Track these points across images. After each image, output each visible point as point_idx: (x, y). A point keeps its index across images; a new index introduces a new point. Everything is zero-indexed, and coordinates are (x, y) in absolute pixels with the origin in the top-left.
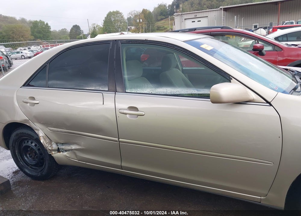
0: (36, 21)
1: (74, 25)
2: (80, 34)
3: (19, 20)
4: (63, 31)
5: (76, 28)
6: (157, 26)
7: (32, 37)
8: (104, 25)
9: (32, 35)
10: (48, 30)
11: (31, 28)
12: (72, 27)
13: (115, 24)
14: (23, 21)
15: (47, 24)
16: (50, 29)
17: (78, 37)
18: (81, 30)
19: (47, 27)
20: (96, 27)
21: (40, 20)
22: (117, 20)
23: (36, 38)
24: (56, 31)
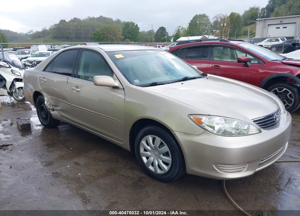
0: (128, 22)
1: (161, 27)
2: (165, 36)
3: (115, 21)
4: (150, 32)
5: (162, 30)
6: (244, 31)
7: (123, 37)
8: (188, 28)
9: (123, 35)
10: (137, 31)
11: (123, 28)
12: (159, 29)
13: (200, 27)
14: (118, 21)
15: (137, 25)
16: (139, 30)
17: (162, 39)
18: (166, 32)
19: (137, 28)
20: (182, 29)
21: (132, 22)
22: (202, 24)
23: (126, 37)
24: (145, 31)
